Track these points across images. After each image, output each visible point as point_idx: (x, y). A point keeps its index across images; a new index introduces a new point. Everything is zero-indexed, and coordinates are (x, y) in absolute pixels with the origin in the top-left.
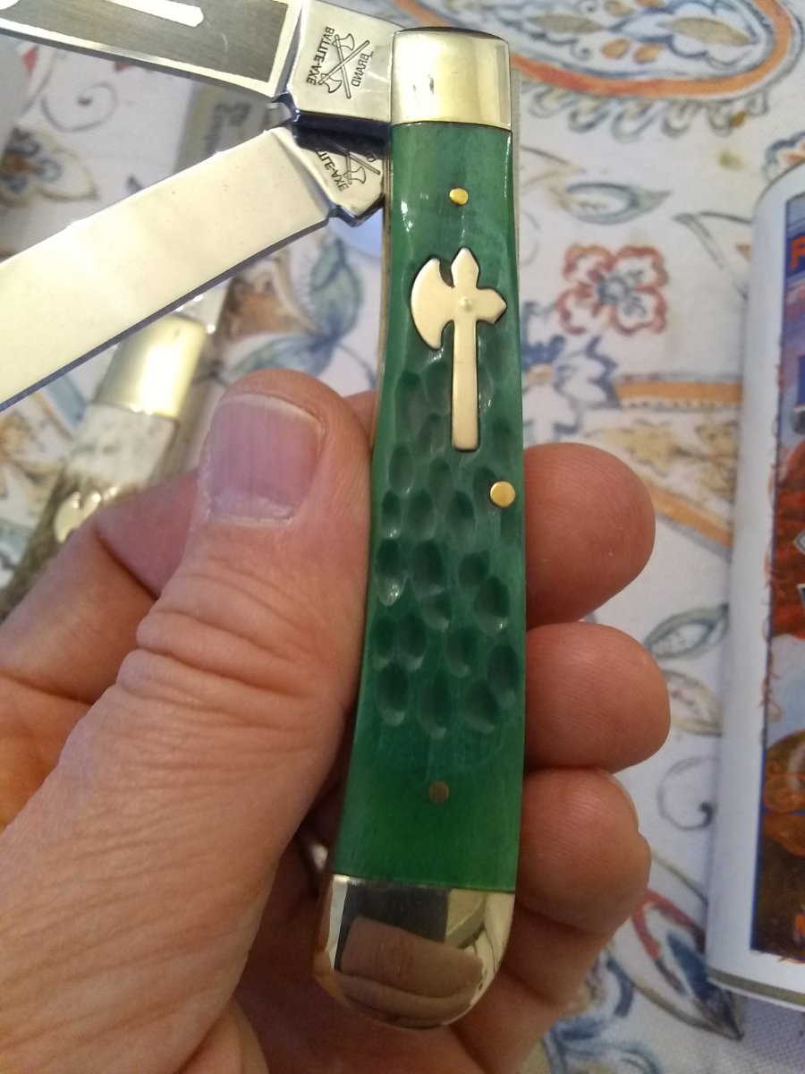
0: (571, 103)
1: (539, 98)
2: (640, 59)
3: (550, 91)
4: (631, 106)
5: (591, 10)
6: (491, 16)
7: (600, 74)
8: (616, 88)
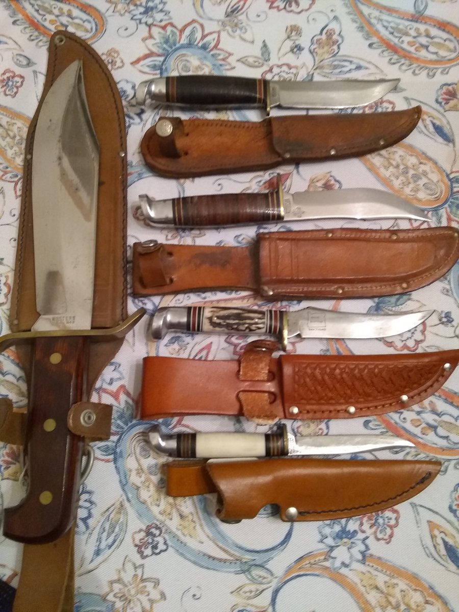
0: (391, 56)
1: (383, 52)
2: (417, 50)
3: (387, 50)
4: (407, 62)
5: (410, 29)
6: (380, 23)
7: (403, 49)
8: (406, 55)
